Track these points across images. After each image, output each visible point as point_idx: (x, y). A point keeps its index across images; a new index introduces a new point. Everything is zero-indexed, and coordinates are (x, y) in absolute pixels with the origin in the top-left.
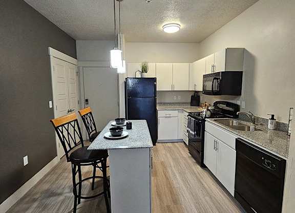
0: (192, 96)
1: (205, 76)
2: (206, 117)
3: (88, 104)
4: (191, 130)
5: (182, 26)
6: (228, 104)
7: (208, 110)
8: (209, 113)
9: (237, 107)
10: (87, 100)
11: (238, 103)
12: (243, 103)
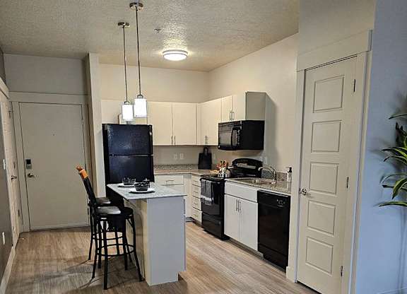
0: (200, 154)
1: (221, 125)
2: (225, 178)
3: (30, 168)
4: (207, 197)
5: (190, 53)
6: (250, 162)
7: (227, 169)
8: (228, 172)
9: (260, 164)
10: (29, 162)
11: (260, 159)
12: (266, 158)
